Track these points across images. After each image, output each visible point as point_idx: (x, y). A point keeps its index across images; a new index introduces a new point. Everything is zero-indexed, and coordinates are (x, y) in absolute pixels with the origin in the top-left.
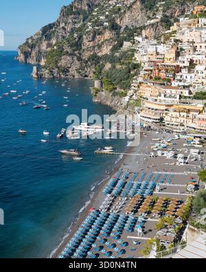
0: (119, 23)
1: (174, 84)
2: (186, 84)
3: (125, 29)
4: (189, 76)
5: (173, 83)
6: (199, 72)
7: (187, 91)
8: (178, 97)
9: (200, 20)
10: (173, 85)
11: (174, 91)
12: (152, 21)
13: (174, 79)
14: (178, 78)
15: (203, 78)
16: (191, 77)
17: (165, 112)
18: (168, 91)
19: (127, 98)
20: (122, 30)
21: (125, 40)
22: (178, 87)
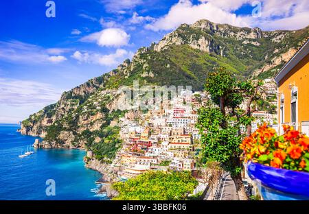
0: (108, 107)
2: (155, 155)
3: (112, 112)
5: (146, 154)
6: (164, 146)
7: (156, 160)
8: (149, 164)
10: (146, 156)
11: (146, 160)
13: (147, 151)
14: (150, 150)
15: (167, 151)
16: (159, 150)
18: (143, 160)
19: (112, 165)
20: (110, 112)
21: (112, 119)
22: (149, 157)
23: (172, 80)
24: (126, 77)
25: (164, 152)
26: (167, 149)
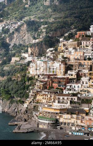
0: (8, 41)
1: (66, 92)
2: (75, 92)
3: (13, 46)
4: (76, 86)
5: (64, 91)
6: (84, 82)
7: (76, 98)
8: (69, 102)
9: (82, 43)
10: (64, 93)
11: (66, 98)
12: (37, 41)
13: (65, 88)
14: (68, 87)
15: (88, 87)
16: (78, 87)
17: (60, 115)
18: (61, 98)
19: (25, 105)
20: (10, 47)
21: (14, 55)
22: (68, 95)
23: (81, 8)
24: (26, 6)
25: (86, 89)
26: (88, 85)
